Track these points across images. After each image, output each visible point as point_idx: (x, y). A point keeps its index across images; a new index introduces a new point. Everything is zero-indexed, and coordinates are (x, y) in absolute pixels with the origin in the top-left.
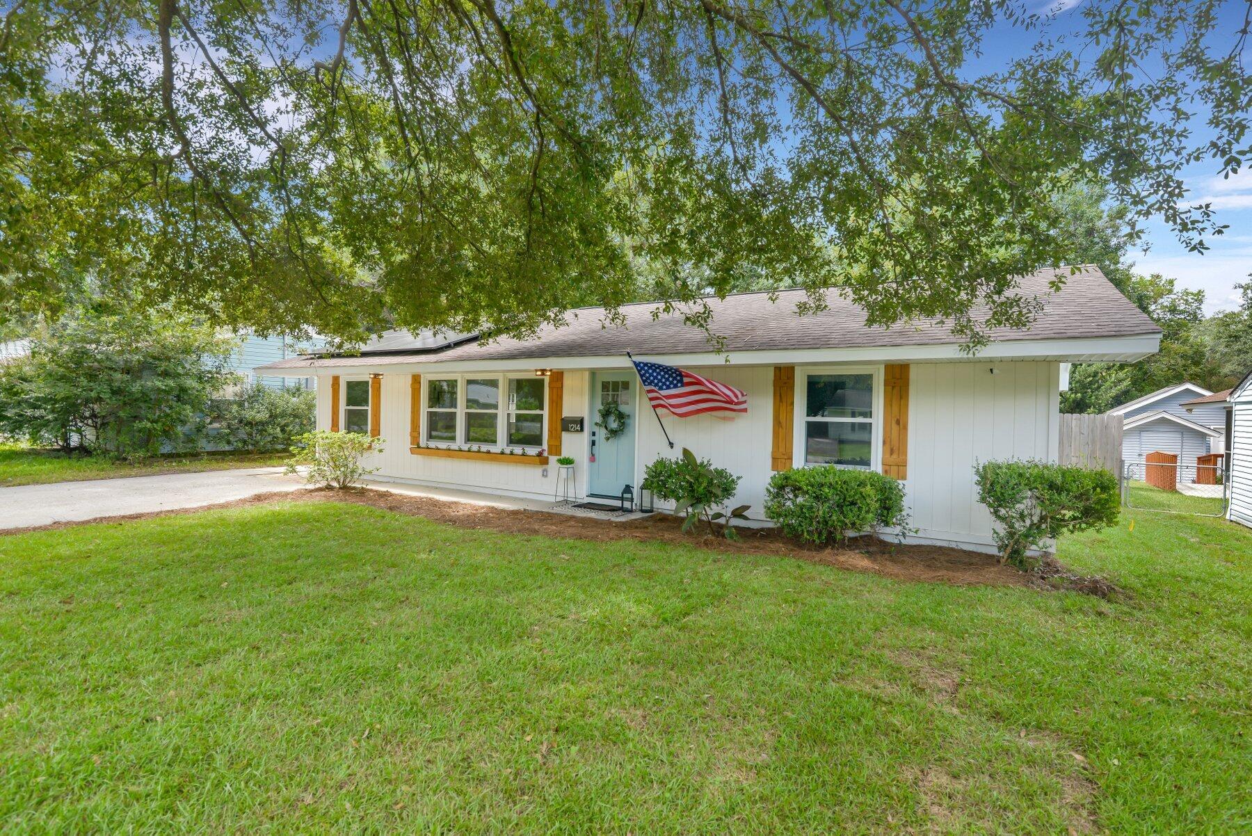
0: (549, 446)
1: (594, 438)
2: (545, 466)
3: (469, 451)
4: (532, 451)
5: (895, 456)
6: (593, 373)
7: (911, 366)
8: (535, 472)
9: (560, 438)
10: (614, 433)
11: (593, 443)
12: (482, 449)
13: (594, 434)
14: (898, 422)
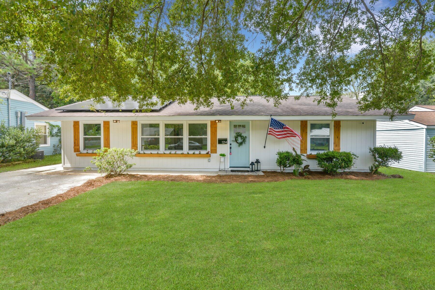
0: (211, 150)
1: (231, 146)
2: (209, 158)
3: (170, 154)
4: (203, 152)
5: (337, 147)
6: (231, 122)
7: (341, 122)
8: (205, 160)
9: (216, 146)
10: (241, 144)
11: (231, 148)
12: (177, 153)
13: (231, 144)
14: (338, 137)
